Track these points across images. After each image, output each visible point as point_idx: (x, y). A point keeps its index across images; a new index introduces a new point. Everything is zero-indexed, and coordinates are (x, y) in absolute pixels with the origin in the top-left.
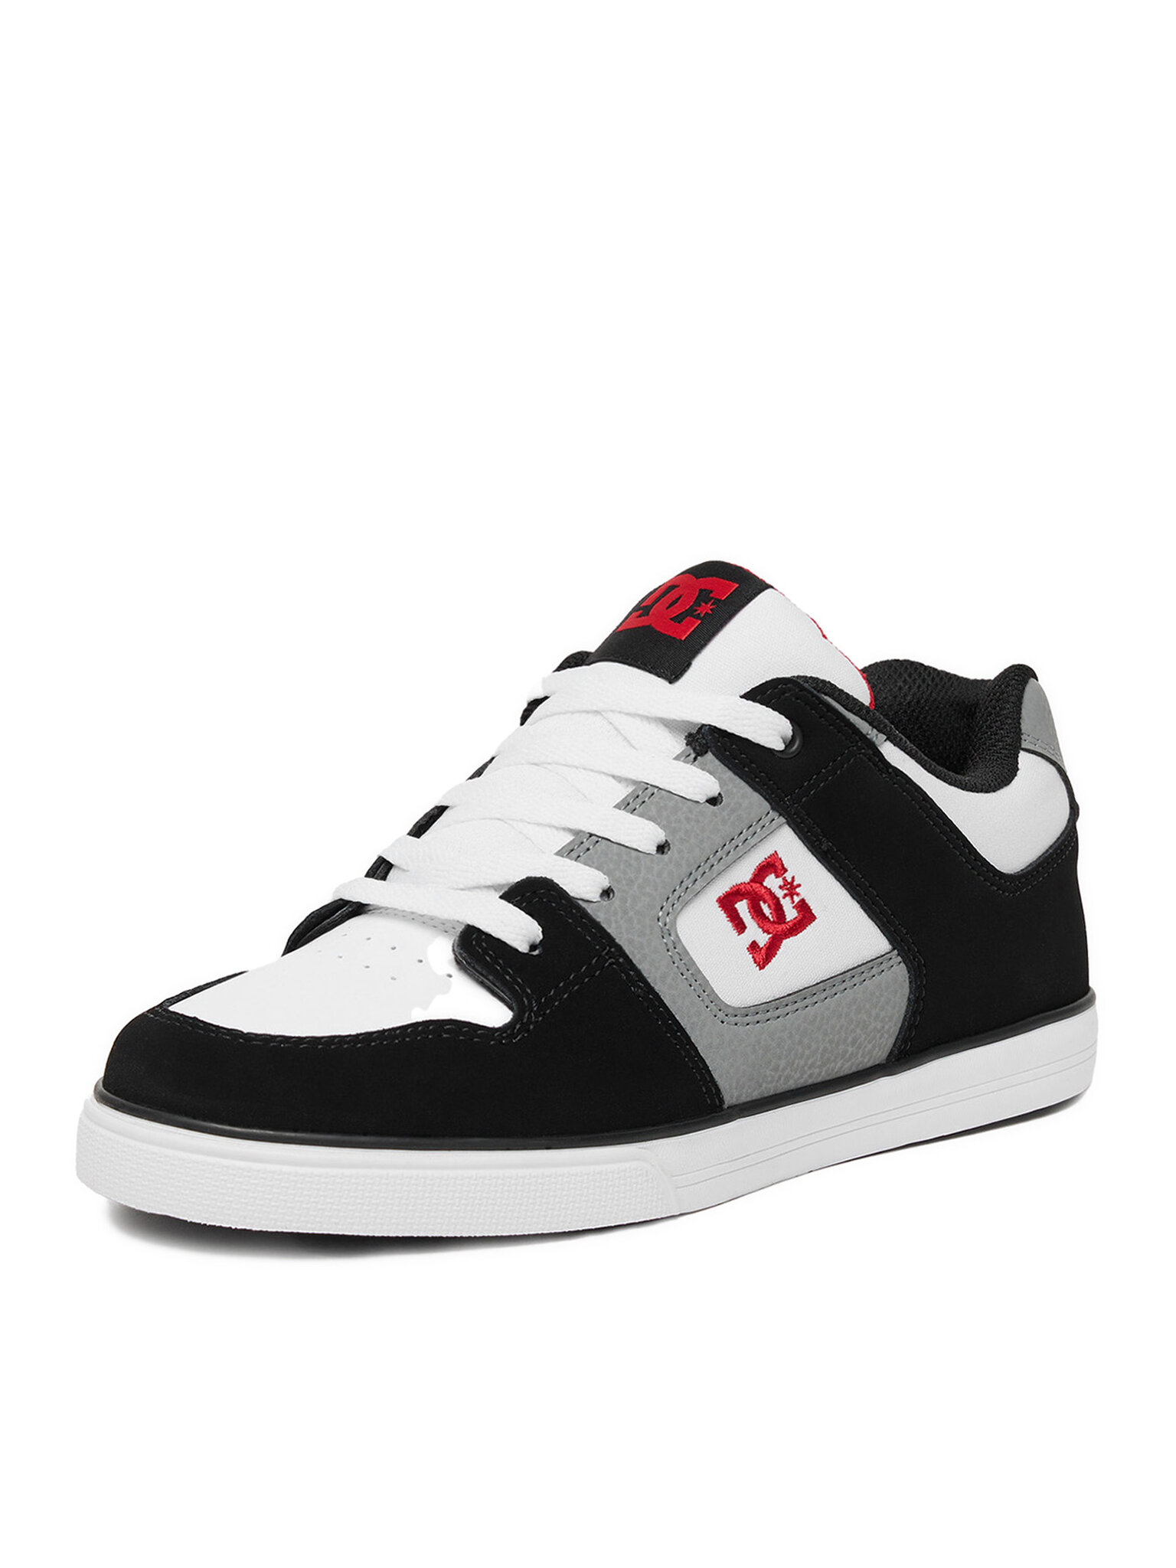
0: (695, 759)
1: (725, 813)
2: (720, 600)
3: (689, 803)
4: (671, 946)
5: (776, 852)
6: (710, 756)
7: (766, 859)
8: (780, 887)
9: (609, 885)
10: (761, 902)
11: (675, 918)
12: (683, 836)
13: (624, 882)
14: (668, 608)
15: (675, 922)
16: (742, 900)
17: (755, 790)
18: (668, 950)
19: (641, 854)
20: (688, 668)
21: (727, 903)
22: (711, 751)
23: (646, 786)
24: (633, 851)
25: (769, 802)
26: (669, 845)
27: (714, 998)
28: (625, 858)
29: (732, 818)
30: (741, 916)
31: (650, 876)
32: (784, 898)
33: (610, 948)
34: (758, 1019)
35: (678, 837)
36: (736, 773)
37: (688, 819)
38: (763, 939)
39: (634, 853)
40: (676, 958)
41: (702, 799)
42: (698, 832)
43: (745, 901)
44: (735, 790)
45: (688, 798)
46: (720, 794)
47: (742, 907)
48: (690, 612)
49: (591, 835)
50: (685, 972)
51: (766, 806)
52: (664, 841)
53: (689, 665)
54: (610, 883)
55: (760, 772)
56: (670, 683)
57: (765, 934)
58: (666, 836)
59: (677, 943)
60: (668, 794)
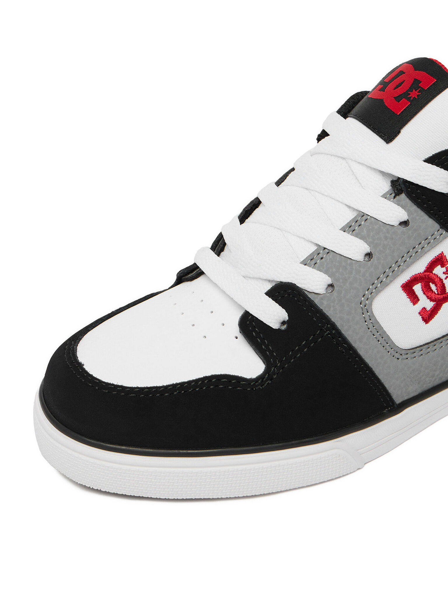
0: (395, 197)
1: (410, 232)
2: (423, 89)
3: (388, 227)
4: (367, 319)
5: (442, 252)
6: (403, 196)
7: (435, 257)
8: (444, 273)
9: (331, 283)
10: (431, 283)
11: (372, 302)
12: (382, 249)
13: (341, 281)
14: (395, 89)
15: (371, 304)
16: (418, 284)
17: (430, 217)
18: (366, 321)
19: (354, 261)
20: (398, 134)
21: (408, 288)
22: (404, 193)
23: (363, 215)
24: (349, 259)
25: (439, 224)
26: (372, 254)
27: (393, 346)
28: (343, 264)
29: (414, 235)
30: (417, 293)
31: (358, 276)
32: (446, 279)
33: (328, 325)
34: (422, 354)
35: (378, 250)
36: (418, 207)
37: (386, 238)
38: (429, 305)
39: (349, 261)
40: (371, 326)
41: (396, 223)
42: (392, 246)
43: (420, 284)
44: (417, 218)
45: (387, 224)
46: (408, 220)
47: (418, 288)
48: (405, 95)
49: (325, 248)
50: (376, 333)
51: (437, 226)
52: (370, 252)
53: (399, 132)
54: (332, 282)
55: (434, 207)
56: (387, 143)
57: (432, 302)
58: (370, 249)
59: (372, 317)
60: (375, 220)
